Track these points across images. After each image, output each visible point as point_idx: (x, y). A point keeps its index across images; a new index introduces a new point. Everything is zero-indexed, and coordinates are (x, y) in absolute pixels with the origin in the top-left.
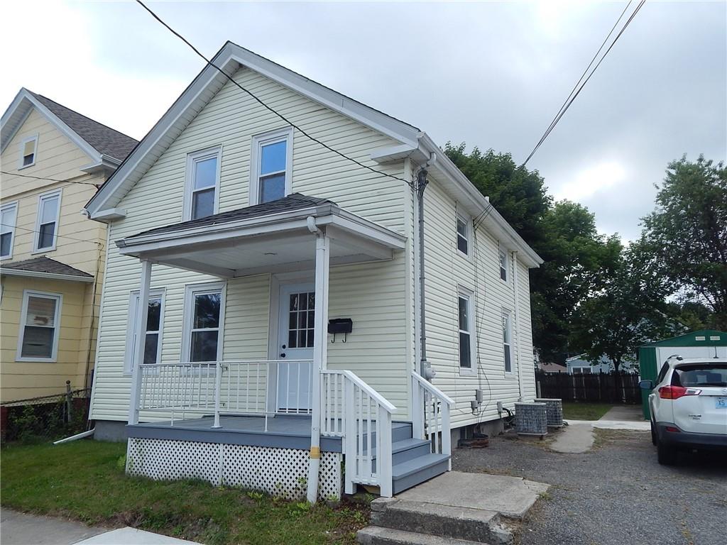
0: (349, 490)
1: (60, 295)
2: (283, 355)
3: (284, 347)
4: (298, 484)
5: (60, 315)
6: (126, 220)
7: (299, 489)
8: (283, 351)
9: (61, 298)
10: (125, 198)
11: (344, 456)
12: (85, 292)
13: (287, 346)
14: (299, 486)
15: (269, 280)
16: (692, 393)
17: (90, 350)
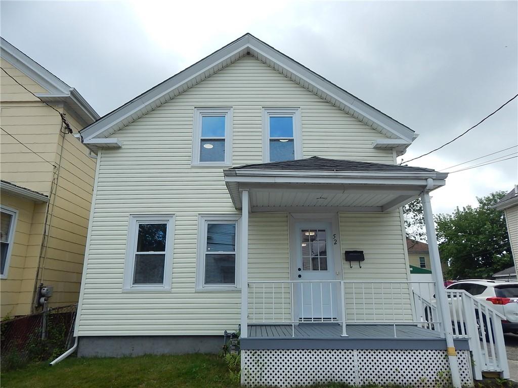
0: (479, 377)
1: (17, 212)
2: (300, 276)
3: (299, 269)
4: (436, 377)
5: (14, 231)
6: (121, 151)
7: (438, 381)
8: (300, 273)
9: (17, 214)
10: (120, 132)
11: (471, 352)
12: (34, 211)
13: (302, 269)
14: (438, 378)
15: (287, 217)
16: (513, 301)
17: (39, 268)
